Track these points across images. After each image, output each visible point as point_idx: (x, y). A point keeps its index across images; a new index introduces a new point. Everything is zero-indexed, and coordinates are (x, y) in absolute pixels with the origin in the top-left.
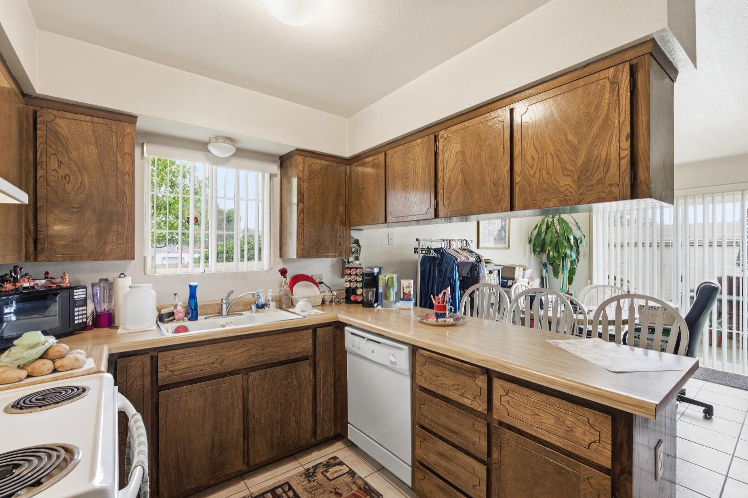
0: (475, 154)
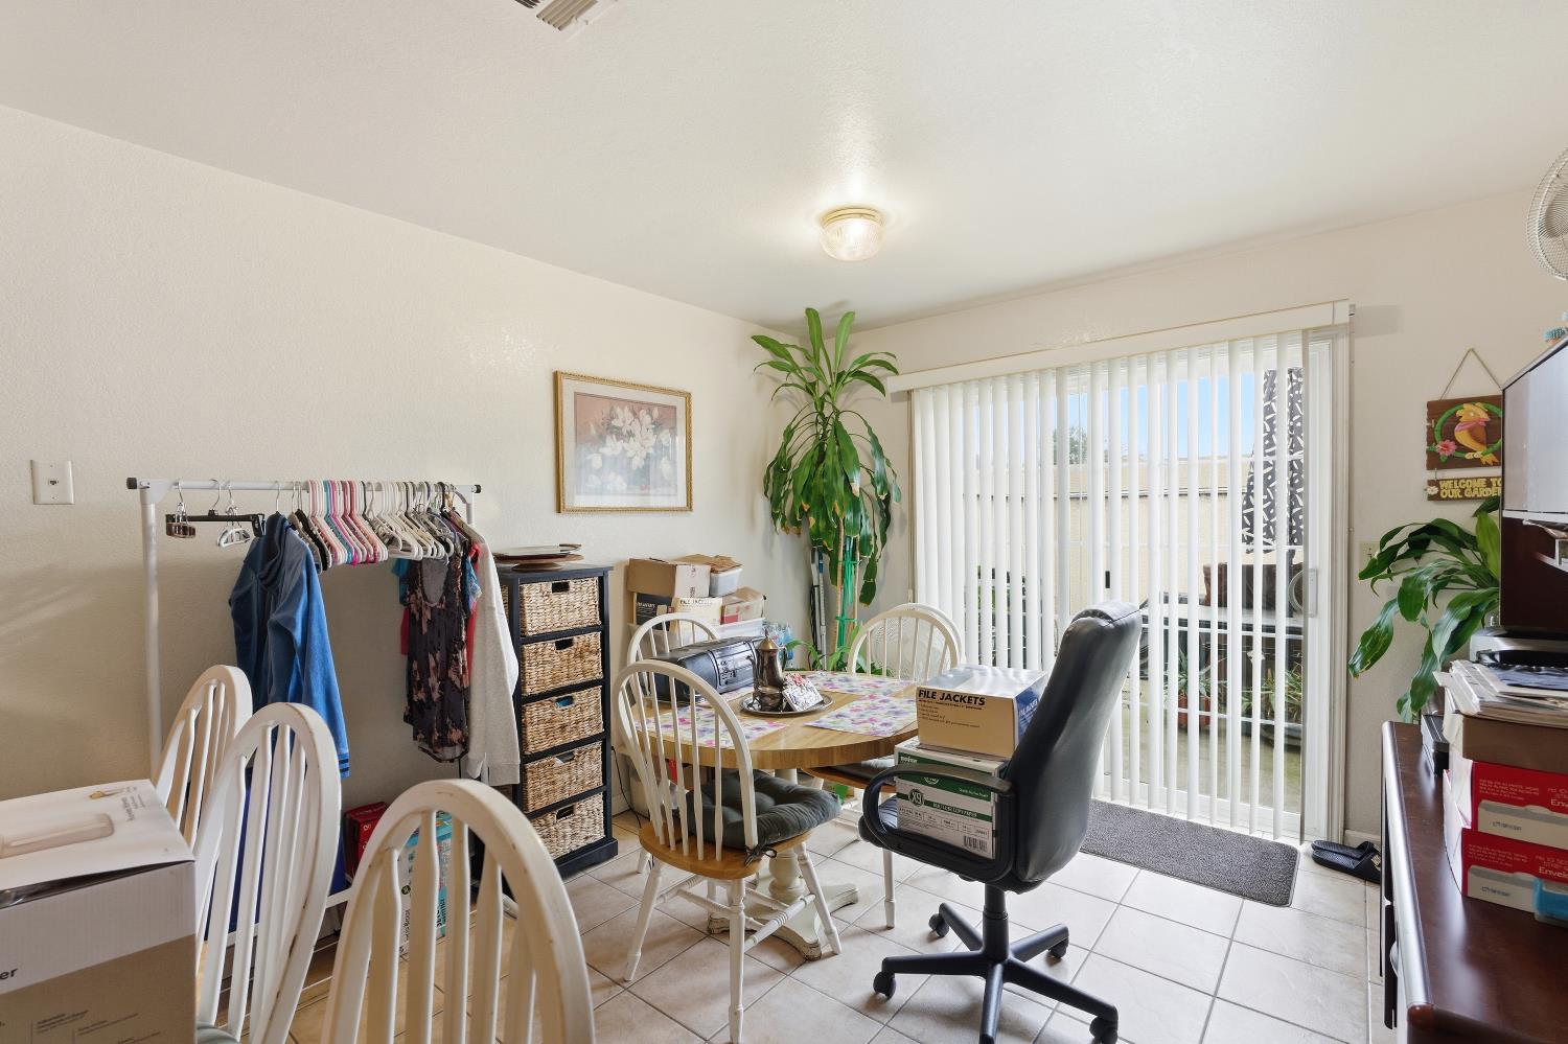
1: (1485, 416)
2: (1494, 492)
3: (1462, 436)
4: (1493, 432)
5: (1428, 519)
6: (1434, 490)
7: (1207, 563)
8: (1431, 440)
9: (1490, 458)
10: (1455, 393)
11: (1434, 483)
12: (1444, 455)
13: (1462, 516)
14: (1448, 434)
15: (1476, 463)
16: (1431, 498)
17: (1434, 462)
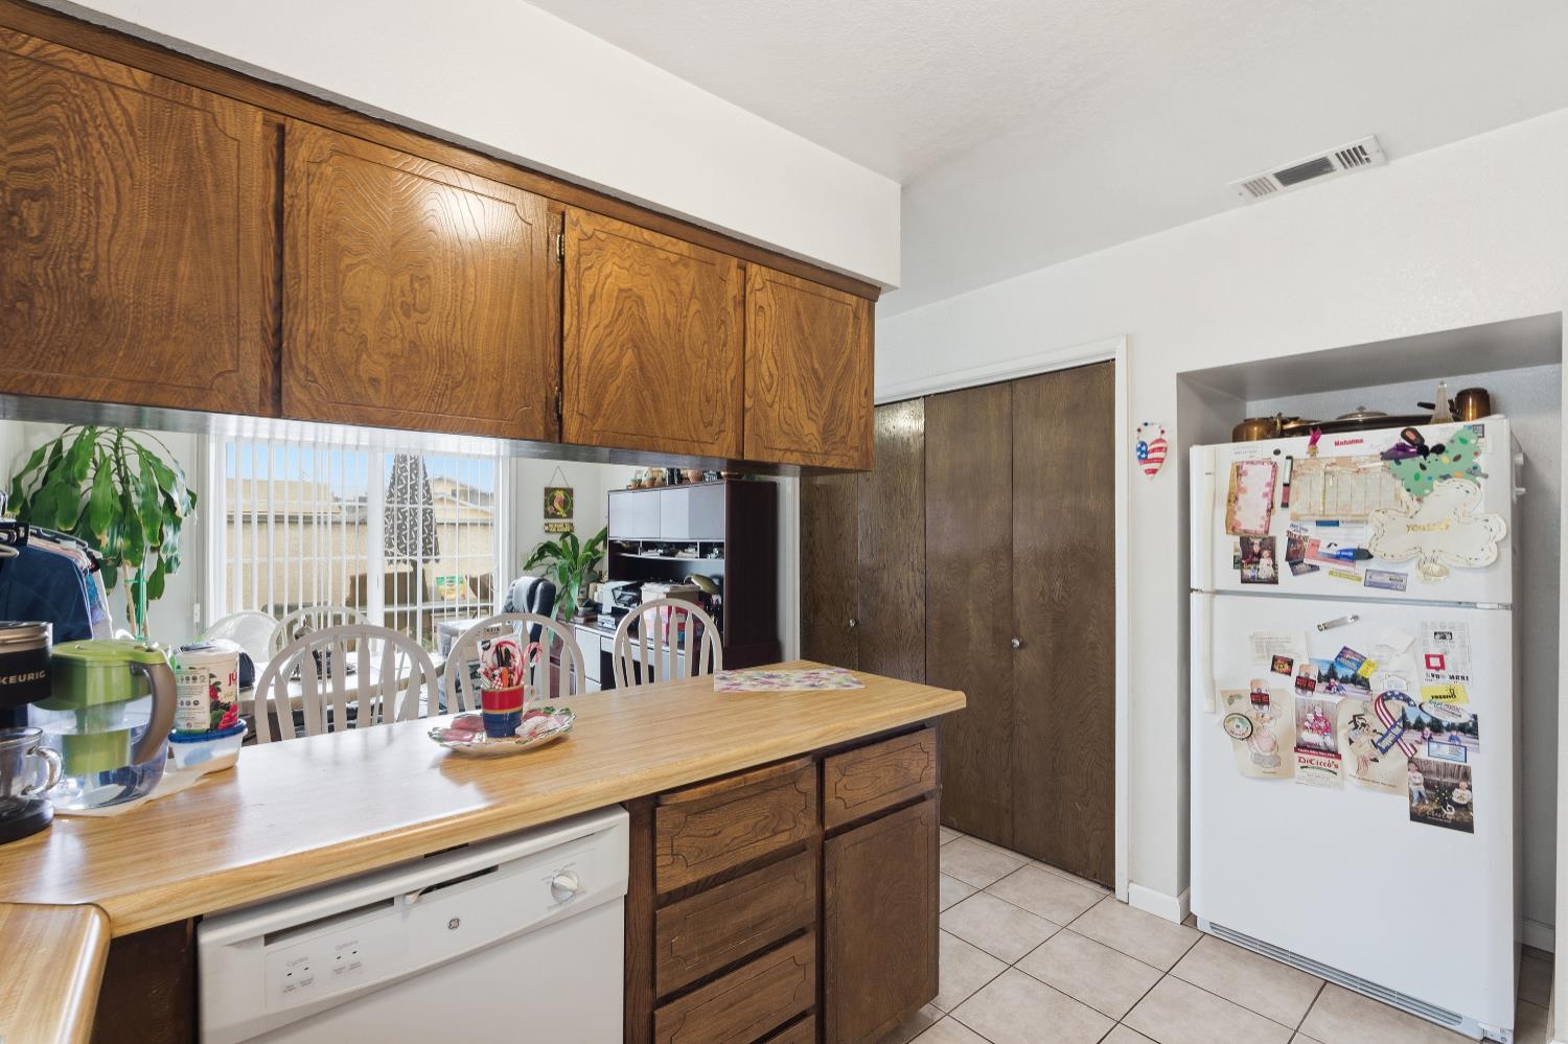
0: (668, 316)
1: (563, 497)
2: (567, 529)
3: (556, 504)
4: (568, 504)
5: (545, 541)
6: (547, 528)
7: (353, 574)
8: (546, 506)
9: (565, 515)
10: (553, 486)
11: (547, 525)
12: (550, 512)
13: (555, 539)
14: (552, 503)
15: (560, 517)
16: (546, 532)
17: (547, 515)
